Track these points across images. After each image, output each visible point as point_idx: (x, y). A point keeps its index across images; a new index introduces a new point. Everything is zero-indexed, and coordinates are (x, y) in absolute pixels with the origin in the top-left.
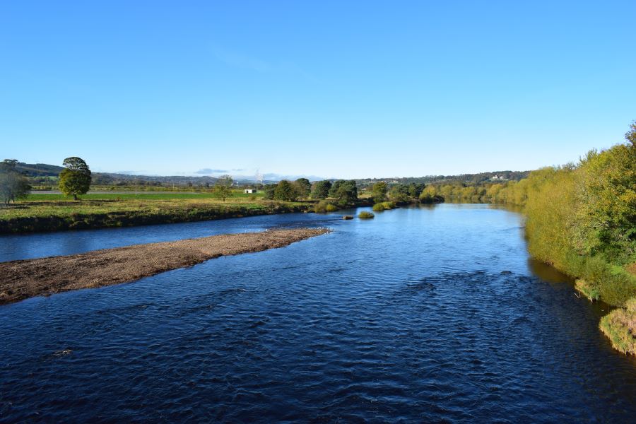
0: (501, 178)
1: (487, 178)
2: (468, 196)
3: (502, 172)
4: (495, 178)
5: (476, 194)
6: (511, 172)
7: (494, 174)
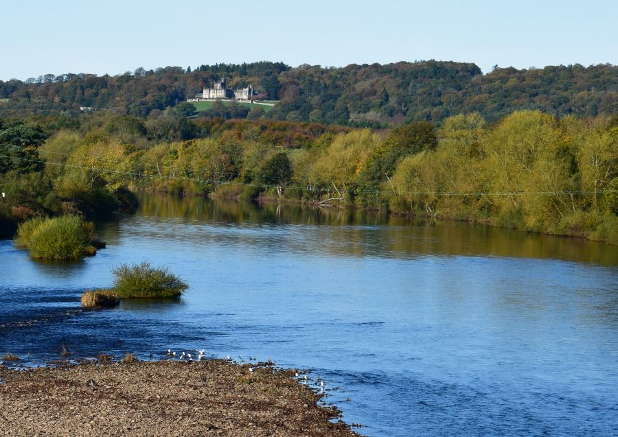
0: (242, 96)
1: (176, 97)
2: (192, 186)
3: (245, 70)
4: (214, 94)
5: (233, 175)
6: (281, 67)
7: (208, 76)
